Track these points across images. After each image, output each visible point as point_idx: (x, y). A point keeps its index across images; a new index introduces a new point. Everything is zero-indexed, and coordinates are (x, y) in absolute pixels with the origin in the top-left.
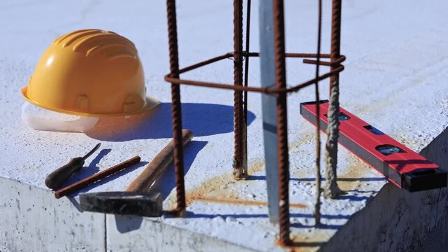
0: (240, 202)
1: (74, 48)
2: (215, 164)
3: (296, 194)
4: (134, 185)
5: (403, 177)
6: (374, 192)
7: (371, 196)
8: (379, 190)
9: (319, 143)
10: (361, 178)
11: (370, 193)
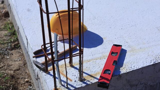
0: (62, 74)
1: (57, 17)
8: (93, 83)
10: (95, 77)
11: (90, 83)
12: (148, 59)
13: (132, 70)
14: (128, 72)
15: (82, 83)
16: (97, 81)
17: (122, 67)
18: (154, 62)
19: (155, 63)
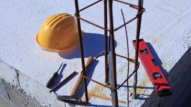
0: (106, 98)
1: (53, 28)
2: (100, 75)
3: (124, 95)
4: (73, 92)
5: (158, 92)
6: (148, 95)
7: (147, 98)
8: (150, 95)
9: (128, 94)
10: (146, 86)
11: (147, 96)
12: (179, 45)
13: (175, 64)
14: (172, 67)
15: (139, 100)
16: (152, 90)
17: (162, 64)
18: (187, 46)
19: (189, 47)
